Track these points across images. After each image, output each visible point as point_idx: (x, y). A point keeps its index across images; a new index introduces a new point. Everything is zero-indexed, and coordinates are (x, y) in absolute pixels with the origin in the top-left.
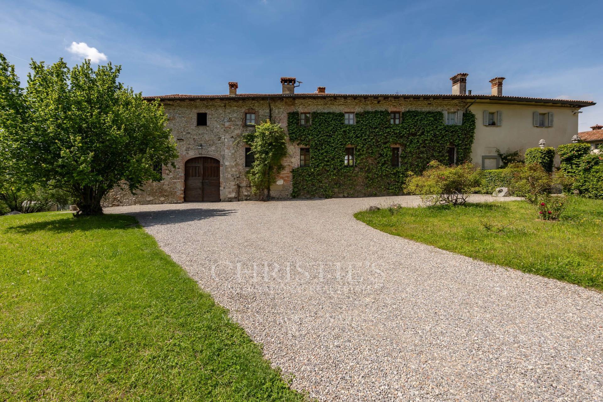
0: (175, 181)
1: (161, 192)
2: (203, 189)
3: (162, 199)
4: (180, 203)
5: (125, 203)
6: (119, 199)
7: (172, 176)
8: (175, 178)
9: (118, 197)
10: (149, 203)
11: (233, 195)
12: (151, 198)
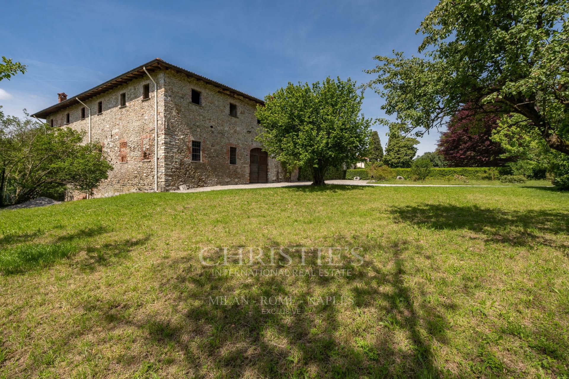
0: (245, 165)
1: (235, 175)
2: (258, 173)
3: (236, 180)
4: (248, 184)
5: (209, 184)
6: (204, 180)
7: (243, 161)
8: (245, 163)
9: (203, 178)
10: (227, 184)
11: (274, 178)
12: (229, 180)
